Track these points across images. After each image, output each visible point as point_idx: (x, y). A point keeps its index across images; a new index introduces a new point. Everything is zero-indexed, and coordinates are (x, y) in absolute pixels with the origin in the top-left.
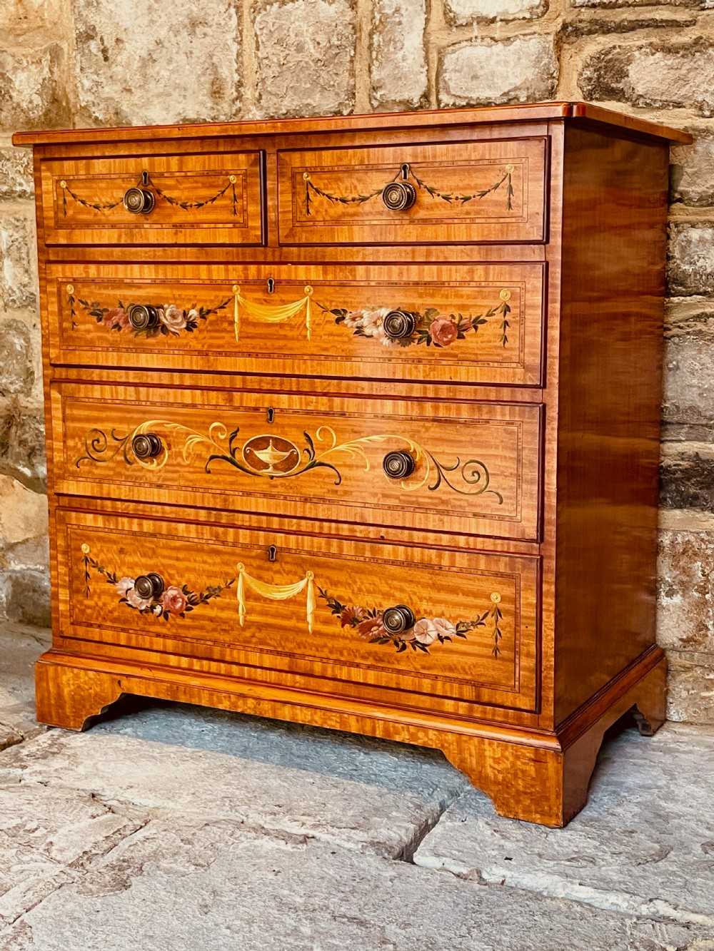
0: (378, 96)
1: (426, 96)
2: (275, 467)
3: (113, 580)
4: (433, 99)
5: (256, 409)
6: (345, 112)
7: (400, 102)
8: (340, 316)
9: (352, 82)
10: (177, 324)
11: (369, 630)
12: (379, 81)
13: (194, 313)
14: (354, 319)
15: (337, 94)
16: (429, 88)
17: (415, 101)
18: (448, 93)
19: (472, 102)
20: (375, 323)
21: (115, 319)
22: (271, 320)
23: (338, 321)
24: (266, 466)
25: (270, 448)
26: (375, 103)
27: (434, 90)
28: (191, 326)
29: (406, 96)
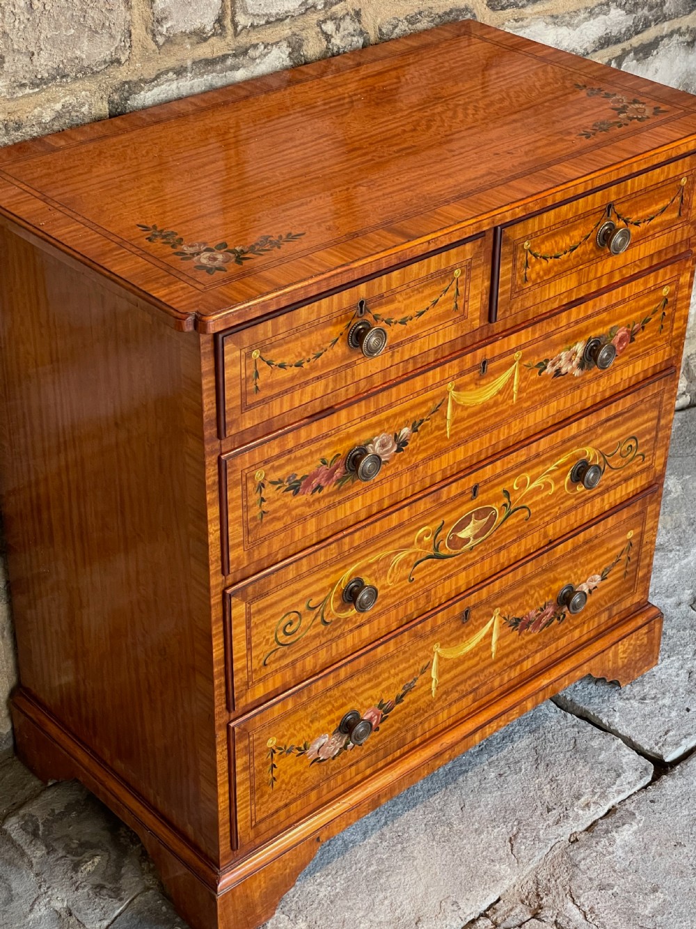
0: (164, 31)
1: (219, 21)
2: (476, 537)
3: (303, 751)
4: (227, 22)
5: (463, 493)
6: (123, 59)
7: (191, 33)
8: (542, 366)
9: (129, 18)
10: (387, 451)
11: (540, 622)
12: (163, 11)
13: (406, 431)
14: (553, 365)
15: (112, 36)
16: (223, 9)
17: (208, 28)
18: (245, 12)
19: (272, 19)
20: (570, 360)
21: (315, 483)
22: (481, 400)
23: (540, 374)
24: (467, 540)
25: (472, 522)
26: (161, 40)
27: (229, 12)
28: (402, 445)
29: (197, 24)
